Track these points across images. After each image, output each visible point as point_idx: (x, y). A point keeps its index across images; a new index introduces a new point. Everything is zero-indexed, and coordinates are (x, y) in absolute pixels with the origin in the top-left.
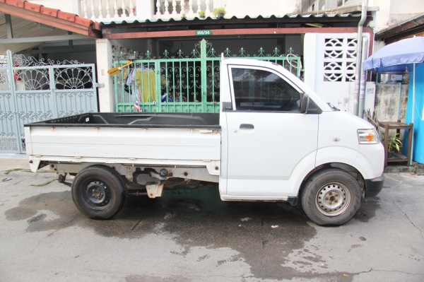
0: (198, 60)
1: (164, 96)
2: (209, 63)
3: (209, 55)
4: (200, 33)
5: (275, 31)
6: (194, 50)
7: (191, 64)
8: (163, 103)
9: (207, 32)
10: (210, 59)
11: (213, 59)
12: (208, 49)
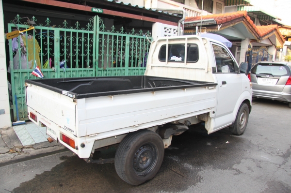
0: (91, 32)
1: (62, 63)
2: (100, 36)
3: (101, 29)
4: (95, 10)
5: (141, 18)
6: (89, 24)
7: (86, 35)
8: (61, 70)
9: (100, 11)
10: (101, 33)
11: (103, 33)
12: (100, 24)
